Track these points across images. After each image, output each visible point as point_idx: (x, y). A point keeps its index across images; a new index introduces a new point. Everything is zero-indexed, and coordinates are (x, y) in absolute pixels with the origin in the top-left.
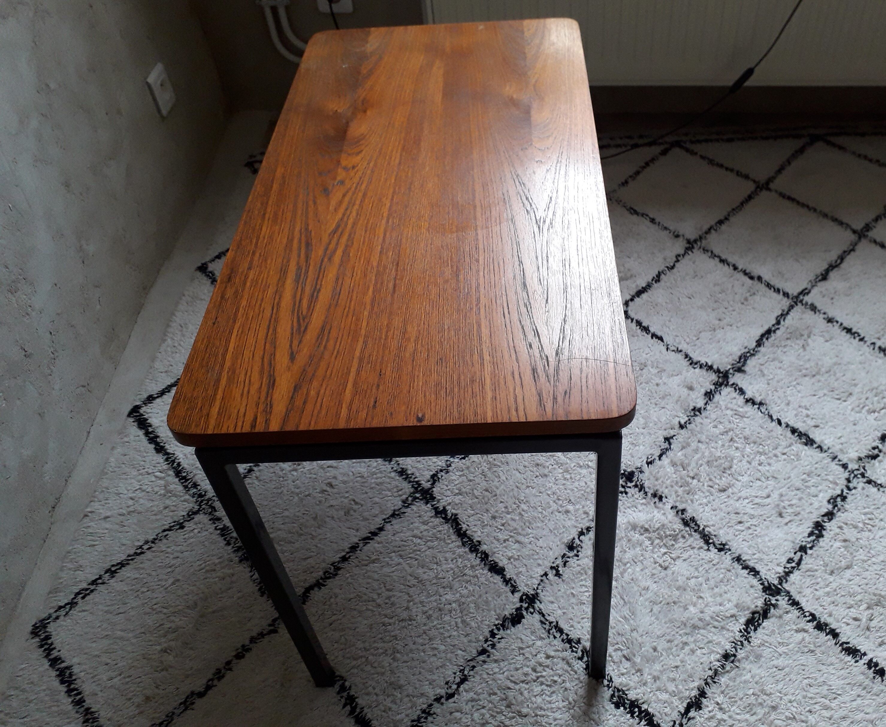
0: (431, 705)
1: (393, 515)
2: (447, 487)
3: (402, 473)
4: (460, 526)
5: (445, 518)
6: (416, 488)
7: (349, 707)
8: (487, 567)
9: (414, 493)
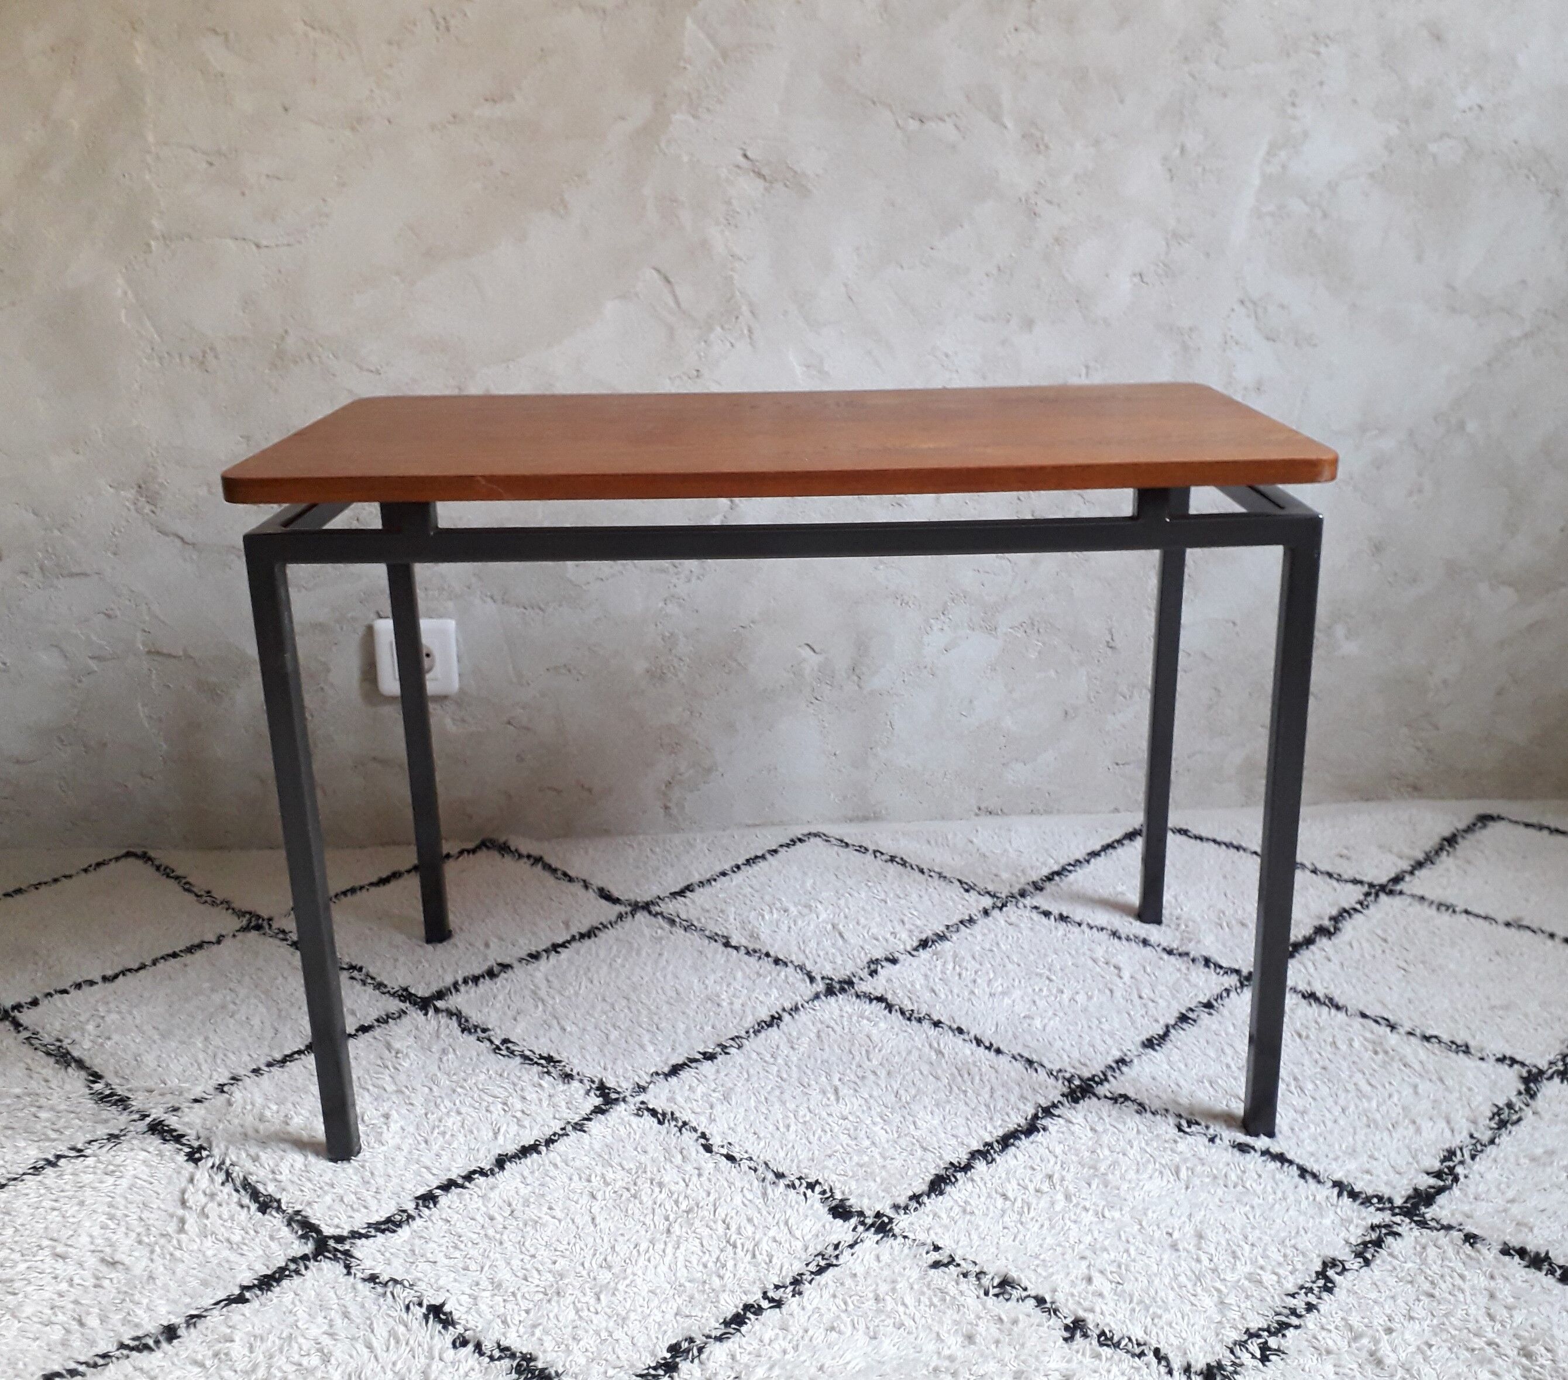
0: (695, 1130)
1: (1030, 1062)
2: (1105, 1115)
3: (1122, 1061)
4: (1023, 1137)
5: (1036, 1117)
6: (1092, 1079)
7: (700, 1057)
8: (943, 1172)
9: (1080, 1078)
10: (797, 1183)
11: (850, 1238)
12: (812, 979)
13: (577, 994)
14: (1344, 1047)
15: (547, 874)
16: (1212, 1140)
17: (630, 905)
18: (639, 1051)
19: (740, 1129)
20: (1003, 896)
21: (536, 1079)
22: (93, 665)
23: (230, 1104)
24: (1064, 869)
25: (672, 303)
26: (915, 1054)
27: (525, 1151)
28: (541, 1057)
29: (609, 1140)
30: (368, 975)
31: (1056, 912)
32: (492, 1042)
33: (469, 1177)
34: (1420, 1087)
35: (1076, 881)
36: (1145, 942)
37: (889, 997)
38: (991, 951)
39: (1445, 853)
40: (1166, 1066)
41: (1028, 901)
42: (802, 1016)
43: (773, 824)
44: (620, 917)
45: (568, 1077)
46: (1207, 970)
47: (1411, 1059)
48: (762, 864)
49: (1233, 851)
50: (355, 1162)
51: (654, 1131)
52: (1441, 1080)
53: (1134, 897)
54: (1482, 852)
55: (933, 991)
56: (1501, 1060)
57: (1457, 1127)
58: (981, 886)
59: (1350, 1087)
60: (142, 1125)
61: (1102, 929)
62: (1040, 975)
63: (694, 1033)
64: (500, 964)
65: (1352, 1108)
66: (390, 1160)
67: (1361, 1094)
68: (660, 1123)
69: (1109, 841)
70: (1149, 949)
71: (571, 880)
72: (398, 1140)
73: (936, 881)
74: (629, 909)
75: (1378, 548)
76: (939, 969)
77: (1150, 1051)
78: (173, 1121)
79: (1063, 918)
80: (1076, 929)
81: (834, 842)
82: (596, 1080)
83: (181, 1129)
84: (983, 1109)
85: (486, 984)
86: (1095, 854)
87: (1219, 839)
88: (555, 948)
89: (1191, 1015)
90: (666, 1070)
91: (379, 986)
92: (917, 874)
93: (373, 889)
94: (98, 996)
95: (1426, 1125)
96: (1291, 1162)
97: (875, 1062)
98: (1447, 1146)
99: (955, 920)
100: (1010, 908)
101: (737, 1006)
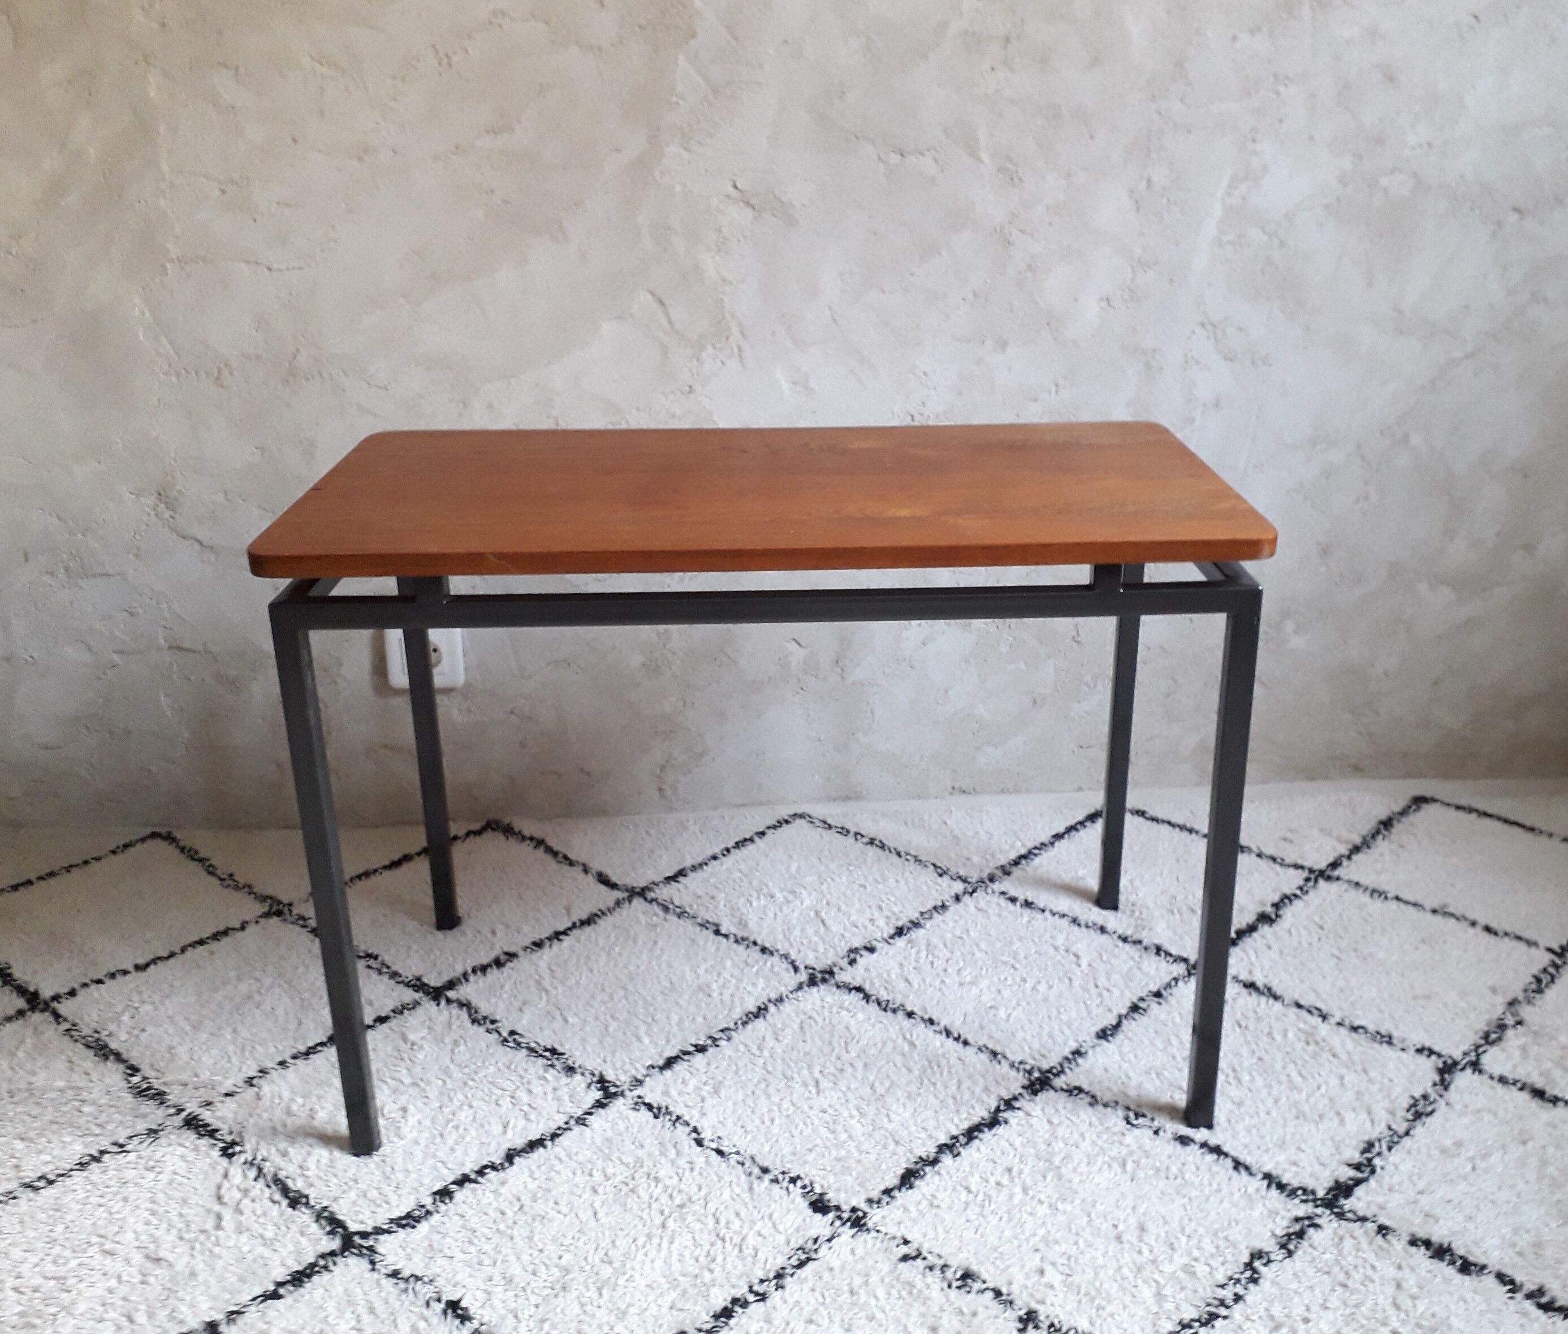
0: (687, 1124)
1: (994, 1054)
2: (1060, 1107)
3: (1077, 1053)
4: (986, 1130)
5: (998, 1110)
6: (1049, 1071)
7: (691, 1049)
8: (912, 1166)
9: (1040, 1070)
10: (780, 1177)
11: (827, 1232)
12: (796, 969)
13: (578, 983)
14: (1279, 1038)
15: (549, 858)
16: (1156, 1132)
17: (627, 890)
18: (636, 1044)
19: (729, 1123)
20: (973, 880)
21: (541, 1072)
22: (116, 658)
23: (259, 1097)
24: (1030, 852)
25: (665, 323)
26: (890, 1045)
27: (534, 1145)
28: (546, 1050)
29: (609, 1133)
30: (383, 964)
31: (1022, 898)
32: (500, 1034)
33: (481, 1172)
34: (1347, 1079)
35: (1041, 865)
36: (1103, 930)
37: (867, 987)
38: (961, 938)
39: (1381, 837)
40: (1117, 1057)
41: (997, 886)
42: (787, 1007)
43: (761, 804)
44: (618, 903)
45: (570, 1070)
46: (1157, 958)
47: (1339, 1050)
48: (750, 847)
49: (1186, 834)
50: (376, 1157)
51: (650, 1126)
52: (1365, 1071)
53: (1093, 883)
54: (1415, 835)
55: (907, 981)
56: (1420, 1051)
57: (1376, 1119)
58: (953, 870)
59: (1283, 1078)
60: (178, 1120)
61: (1064, 916)
62: (1005, 963)
63: (687, 1024)
64: (507, 954)
65: (1284, 1100)
66: (409, 1155)
67: (1293, 1087)
68: (656, 1117)
69: (1072, 822)
70: (1105, 936)
71: (571, 863)
72: (415, 1134)
73: (912, 866)
74: (626, 895)
75: (1325, 551)
76: (913, 957)
77: (1103, 1042)
78: (206, 1116)
79: (1028, 904)
80: (1039, 916)
81: (818, 824)
82: (597, 1073)
83: (215, 1124)
84: (951, 1101)
85: (493, 974)
86: (1058, 837)
87: (1173, 821)
88: (557, 935)
89: (1142, 1005)
90: (661, 1062)
91: (394, 975)
92: (894, 857)
93: (387, 874)
94: (131, 986)
95: (1349, 1116)
96: (1226, 1155)
97: (853, 1054)
98: (1366, 1138)
99: (929, 906)
100: (979, 894)
101: (726, 997)
